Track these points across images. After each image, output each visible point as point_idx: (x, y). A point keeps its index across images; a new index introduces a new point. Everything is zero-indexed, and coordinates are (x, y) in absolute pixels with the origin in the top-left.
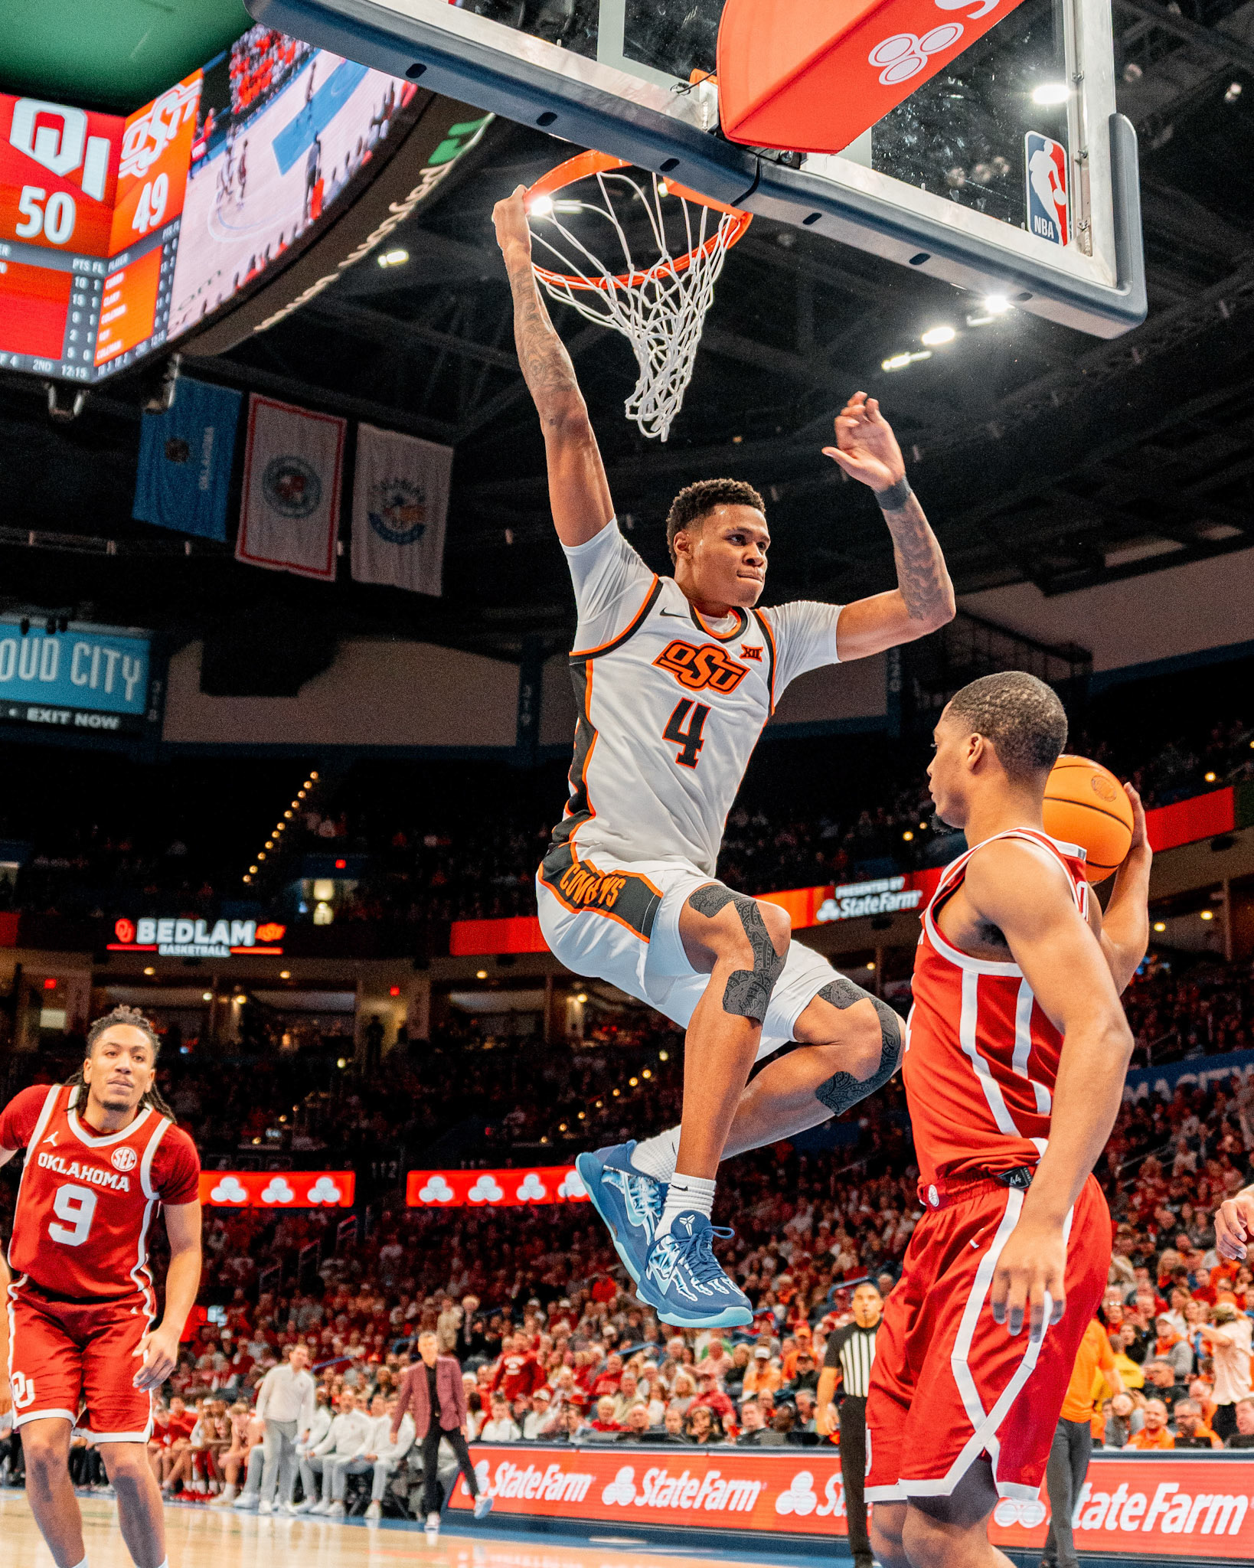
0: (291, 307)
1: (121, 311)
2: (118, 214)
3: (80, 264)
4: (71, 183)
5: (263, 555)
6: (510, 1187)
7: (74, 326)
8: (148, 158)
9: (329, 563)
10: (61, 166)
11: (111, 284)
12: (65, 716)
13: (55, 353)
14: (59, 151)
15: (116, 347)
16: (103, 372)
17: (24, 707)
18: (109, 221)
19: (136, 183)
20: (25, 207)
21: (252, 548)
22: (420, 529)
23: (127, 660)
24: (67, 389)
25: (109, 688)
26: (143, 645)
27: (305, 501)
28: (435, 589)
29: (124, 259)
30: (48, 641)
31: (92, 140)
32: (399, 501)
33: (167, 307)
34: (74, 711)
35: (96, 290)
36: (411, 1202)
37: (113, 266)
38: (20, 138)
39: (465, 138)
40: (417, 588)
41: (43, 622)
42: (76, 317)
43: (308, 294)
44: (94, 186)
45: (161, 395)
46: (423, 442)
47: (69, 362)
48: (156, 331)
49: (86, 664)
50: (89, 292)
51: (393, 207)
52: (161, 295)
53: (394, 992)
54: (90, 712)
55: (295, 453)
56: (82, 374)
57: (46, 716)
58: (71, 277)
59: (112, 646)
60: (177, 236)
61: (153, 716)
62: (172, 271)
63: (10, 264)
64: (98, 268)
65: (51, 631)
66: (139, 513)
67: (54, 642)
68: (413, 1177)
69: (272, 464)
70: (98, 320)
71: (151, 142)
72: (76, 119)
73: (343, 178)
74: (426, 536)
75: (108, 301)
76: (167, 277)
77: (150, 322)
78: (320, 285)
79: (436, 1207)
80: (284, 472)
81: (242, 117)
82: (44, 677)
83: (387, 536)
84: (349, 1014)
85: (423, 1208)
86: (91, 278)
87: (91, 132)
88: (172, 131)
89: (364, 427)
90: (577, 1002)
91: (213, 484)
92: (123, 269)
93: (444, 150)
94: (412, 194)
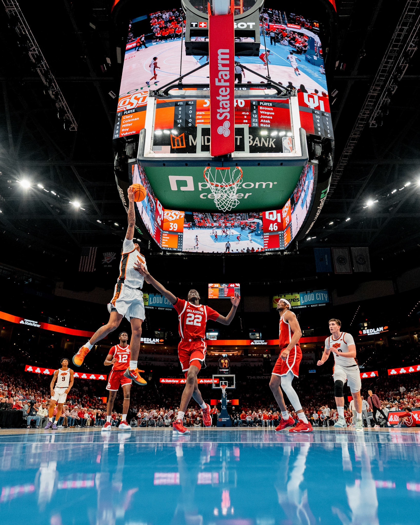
0: (310, 229)
1: (286, 237)
2: (284, 223)
3: (280, 232)
4: (276, 220)
6: (407, 370)
7: (281, 242)
8: (286, 213)
9: (350, 270)
10: (274, 219)
11: (285, 234)
12: (317, 305)
13: (278, 246)
14: (273, 217)
15: (287, 243)
16: (286, 247)
17: (310, 305)
18: (283, 225)
19: (285, 218)
21: (338, 271)
22: (365, 262)
23: (325, 294)
24: (282, 251)
25: (323, 299)
26: (326, 292)
27: (344, 262)
29: (286, 230)
31: (278, 214)
32: (361, 258)
33: (292, 235)
34: (318, 304)
35: (283, 235)
36: (389, 375)
37: (284, 231)
38: (267, 217)
40: (367, 272)
41: (309, 292)
42: (280, 240)
43: (312, 226)
44: (279, 221)
45: (296, 248)
46: (363, 247)
47: (281, 247)
48: (291, 239)
49: (318, 297)
51: (318, 208)
52: (291, 233)
53: (381, 339)
54: (321, 304)
55: (341, 255)
56: (283, 248)
57: (314, 306)
58: (278, 235)
59: (321, 293)
60: (291, 224)
61: (331, 302)
62: (292, 229)
63: (269, 236)
64: (282, 232)
65: (311, 293)
66: (317, 271)
67: (312, 294)
68: (388, 370)
70: (284, 240)
71: (286, 211)
72: (275, 212)
73: (309, 206)
74: (367, 262)
77: (290, 238)
79: (394, 375)
80: (340, 258)
81: (297, 203)
82: (312, 300)
84: (373, 344)
85: (392, 375)
86: (282, 234)
87: (277, 213)
88: (288, 209)
89: (352, 248)
90: (416, 336)
91: (328, 263)
92: (286, 231)
93: (322, 196)
94: (321, 205)
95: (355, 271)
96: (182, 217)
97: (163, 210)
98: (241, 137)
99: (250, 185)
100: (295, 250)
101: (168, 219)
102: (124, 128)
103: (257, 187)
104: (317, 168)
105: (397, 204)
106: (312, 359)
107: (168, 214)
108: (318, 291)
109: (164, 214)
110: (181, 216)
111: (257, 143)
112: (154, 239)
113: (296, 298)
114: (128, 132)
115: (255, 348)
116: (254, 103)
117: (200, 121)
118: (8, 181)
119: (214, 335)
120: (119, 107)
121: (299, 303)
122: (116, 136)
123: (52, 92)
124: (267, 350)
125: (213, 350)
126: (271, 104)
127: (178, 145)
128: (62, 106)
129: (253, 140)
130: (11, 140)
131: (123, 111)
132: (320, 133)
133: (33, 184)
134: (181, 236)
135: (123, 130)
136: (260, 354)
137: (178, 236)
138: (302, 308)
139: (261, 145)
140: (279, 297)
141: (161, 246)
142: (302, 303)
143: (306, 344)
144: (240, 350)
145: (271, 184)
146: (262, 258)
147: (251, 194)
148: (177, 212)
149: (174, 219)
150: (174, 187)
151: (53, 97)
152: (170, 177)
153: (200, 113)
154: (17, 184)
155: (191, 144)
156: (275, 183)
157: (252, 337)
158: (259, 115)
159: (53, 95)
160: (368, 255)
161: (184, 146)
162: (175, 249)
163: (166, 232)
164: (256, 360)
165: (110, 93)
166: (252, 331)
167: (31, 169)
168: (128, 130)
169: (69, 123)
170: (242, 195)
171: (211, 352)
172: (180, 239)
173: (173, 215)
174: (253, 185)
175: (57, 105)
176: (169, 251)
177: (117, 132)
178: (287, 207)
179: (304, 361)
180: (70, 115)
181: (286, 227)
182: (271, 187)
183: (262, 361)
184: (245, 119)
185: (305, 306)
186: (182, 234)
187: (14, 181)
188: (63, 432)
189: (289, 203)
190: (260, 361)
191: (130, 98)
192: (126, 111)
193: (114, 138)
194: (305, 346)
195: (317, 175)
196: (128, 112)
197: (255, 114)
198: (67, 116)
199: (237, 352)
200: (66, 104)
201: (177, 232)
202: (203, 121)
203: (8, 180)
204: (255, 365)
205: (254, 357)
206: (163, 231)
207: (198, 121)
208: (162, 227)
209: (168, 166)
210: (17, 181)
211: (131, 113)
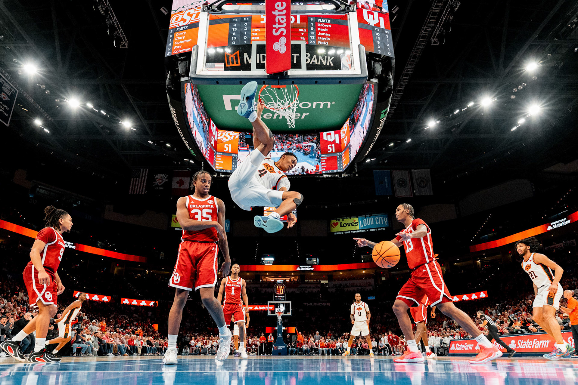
0: (369, 150)
1: (345, 159)
2: (342, 145)
3: (338, 154)
4: (334, 142)
5: (400, 195)
7: (339, 164)
8: (344, 135)
9: (411, 194)
10: (332, 140)
11: (343, 156)
12: (376, 229)
13: (336, 168)
14: (331, 138)
15: (345, 165)
16: (344, 169)
17: (369, 229)
18: (341, 147)
19: (343, 139)
20: (329, 148)
22: (426, 185)
23: (384, 218)
24: (340, 174)
25: (382, 224)
27: (405, 185)
28: (432, 194)
29: (344, 151)
30: (371, 218)
32: (422, 181)
33: (351, 156)
34: (377, 228)
35: (341, 157)
37: (343, 153)
38: (325, 138)
39: (385, 113)
40: (429, 195)
41: (368, 215)
42: (339, 162)
43: (371, 147)
44: (337, 142)
46: (424, 170)
47: (339, 169)
48: (350, 161)
50: (340, 158)
51: (378, 128)
52: (350, 155)
54: (380, 228)
55: (401, 177)
56: (341, 171)
57: (373, 230)
58: (337, 156)
59: (382, 217)
60: (350, 145)
61: (391, 226)
62: (350, 151)
63: (327, 157)
64: (341, 154)
65: (370, 216)
66: (377, 194)
69: (398, 180)
70: (342, 162)
71: (344, 132)
72: (333, 133)
73: (368, 126)
75: (343, 158)
76: (350, 152)
77: (349, 159)
78: (372, 145)
80: (400, 181)
82: (371, 224)
83: (421, 187)
86: (340, 156)
87: (335, 134)
88: (347, 129)
89: (412, 170)
90: (479, 262)
91: (388, 186)
92: (344, 153)
93: (382, 116)
94: (380, 125)
95: (417, 194)
96: (237, 137)
97: (217, 130)
98: (298, 55)
99: (308, 105)
100: (353, 172)
101: (222, 139)
102: (177, 45)
103: (314, 107)
104: (377, 87)
105: (460, 125)
106: (371, 285)
107: (222, 135)
108: (377, 215)
109: (218, 134)
110: (235, 136)
111: (314, 61)
112: (208, 161)
113: (355, 222)
114: (180, 49)
115: (312, 274)
116: (312, 20)
117: (255, 38)
118: (56, 101)
119: (269, 260)
120: (172, 23)
121: (357, 228)
122: (168, 54)
123: (102, 8)
124: (324, 276)
125: (267, 276)
126: (329, 21)
127: (233, 63)
128: (113, 22)
129: (311, 57)
130: (59, 58)
131: (176, 28)
132: (380, 51)
133: (82, 103)
134: (235, 157)
135: (175, 48)
136: (317, 280)
137: (233, 157)
138: (361, 232)
139: (319, 64)
140: (337, 221)
141: (215, 168)
142: (361, 227)
143: (364, 269)
144: (297, 275)
145: (329, 103)
146: (320, 180)
147: (308, 114)
148: (231, 133)
149: (228, 140)
150: (228, 107)
151: (103, 13)
152: (224, 96)
153: (256, 30)
154: (66, 103)
155: (246, 63)
156: (334, 103)
157: (308, 262)
158: (317, 32)
159: (103, 10)
160: (430, 177)
161: (239, 64)
162: (229, 171)
163: (220, 153)
164: (312, 286)
165: (162, 9)
166: (308, 256)
167: (81, 88)
168: (180, 47)
169: (119, 40)
170: (299, 115)
171: (267, 278)
172: (235, 161)
173: (227, 135)
174: (310, 105)
175: (107, 21)
176: (223, 173)
177: (169, 49)
178: (345, 128)
179: (363, 287)
180: (120, 32)
181: (345, 148)
182: (329, 106)
183: (319, 288)
184: (303, 36)
185: (364, 231)
186: (236, 155)
187: (61, 99)
188: (113, 360)
189: (347, 123)
190: (317, 287)
191: (183, 15)
192: (178, 28)
193: (166, 56)
194: (364, 272)
195: (376, 94)
196: (181, 29)
197: (312, 31)
198: (118, 33)
199: (293, 278)
200: (116, 21)
201: (231, 153)
202: (258, 38)
203: (56, 99)
204: (312, 291)
205: (311, 283)
206: (217, 152)
207: (253, 38)
208: (215, 147)
209: (221, 84)
210: (65, 100)
211: (184, 30)
